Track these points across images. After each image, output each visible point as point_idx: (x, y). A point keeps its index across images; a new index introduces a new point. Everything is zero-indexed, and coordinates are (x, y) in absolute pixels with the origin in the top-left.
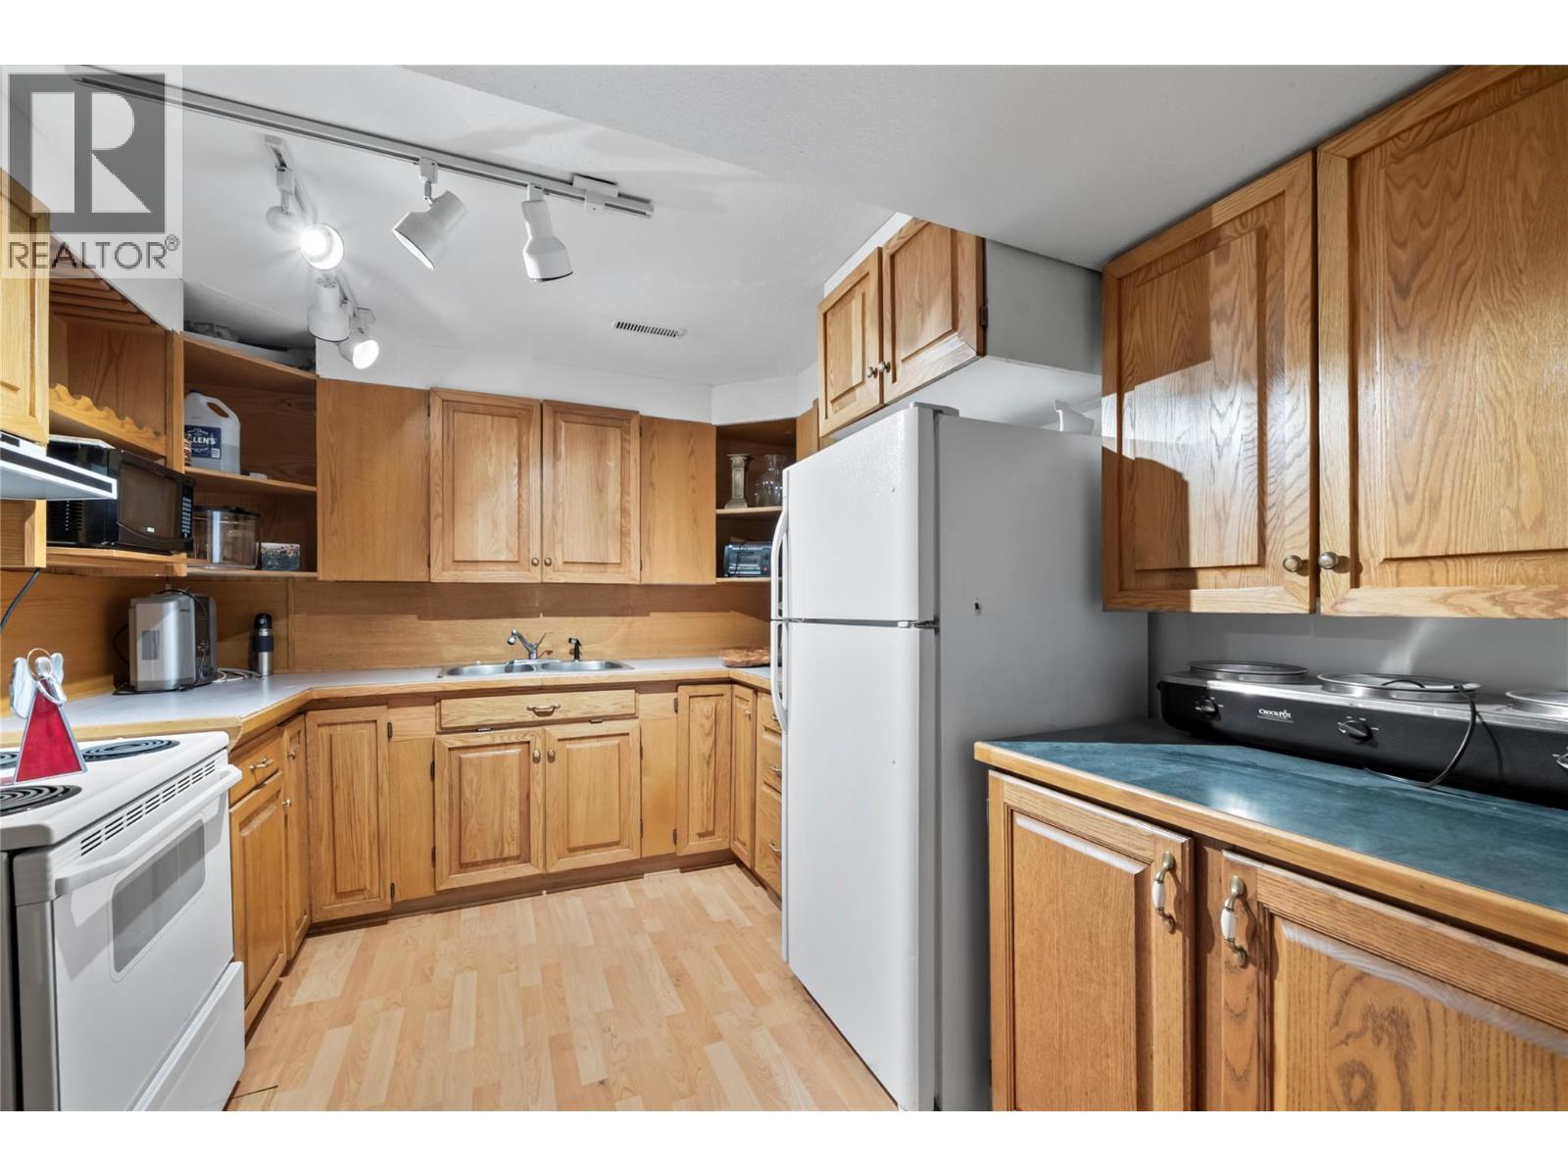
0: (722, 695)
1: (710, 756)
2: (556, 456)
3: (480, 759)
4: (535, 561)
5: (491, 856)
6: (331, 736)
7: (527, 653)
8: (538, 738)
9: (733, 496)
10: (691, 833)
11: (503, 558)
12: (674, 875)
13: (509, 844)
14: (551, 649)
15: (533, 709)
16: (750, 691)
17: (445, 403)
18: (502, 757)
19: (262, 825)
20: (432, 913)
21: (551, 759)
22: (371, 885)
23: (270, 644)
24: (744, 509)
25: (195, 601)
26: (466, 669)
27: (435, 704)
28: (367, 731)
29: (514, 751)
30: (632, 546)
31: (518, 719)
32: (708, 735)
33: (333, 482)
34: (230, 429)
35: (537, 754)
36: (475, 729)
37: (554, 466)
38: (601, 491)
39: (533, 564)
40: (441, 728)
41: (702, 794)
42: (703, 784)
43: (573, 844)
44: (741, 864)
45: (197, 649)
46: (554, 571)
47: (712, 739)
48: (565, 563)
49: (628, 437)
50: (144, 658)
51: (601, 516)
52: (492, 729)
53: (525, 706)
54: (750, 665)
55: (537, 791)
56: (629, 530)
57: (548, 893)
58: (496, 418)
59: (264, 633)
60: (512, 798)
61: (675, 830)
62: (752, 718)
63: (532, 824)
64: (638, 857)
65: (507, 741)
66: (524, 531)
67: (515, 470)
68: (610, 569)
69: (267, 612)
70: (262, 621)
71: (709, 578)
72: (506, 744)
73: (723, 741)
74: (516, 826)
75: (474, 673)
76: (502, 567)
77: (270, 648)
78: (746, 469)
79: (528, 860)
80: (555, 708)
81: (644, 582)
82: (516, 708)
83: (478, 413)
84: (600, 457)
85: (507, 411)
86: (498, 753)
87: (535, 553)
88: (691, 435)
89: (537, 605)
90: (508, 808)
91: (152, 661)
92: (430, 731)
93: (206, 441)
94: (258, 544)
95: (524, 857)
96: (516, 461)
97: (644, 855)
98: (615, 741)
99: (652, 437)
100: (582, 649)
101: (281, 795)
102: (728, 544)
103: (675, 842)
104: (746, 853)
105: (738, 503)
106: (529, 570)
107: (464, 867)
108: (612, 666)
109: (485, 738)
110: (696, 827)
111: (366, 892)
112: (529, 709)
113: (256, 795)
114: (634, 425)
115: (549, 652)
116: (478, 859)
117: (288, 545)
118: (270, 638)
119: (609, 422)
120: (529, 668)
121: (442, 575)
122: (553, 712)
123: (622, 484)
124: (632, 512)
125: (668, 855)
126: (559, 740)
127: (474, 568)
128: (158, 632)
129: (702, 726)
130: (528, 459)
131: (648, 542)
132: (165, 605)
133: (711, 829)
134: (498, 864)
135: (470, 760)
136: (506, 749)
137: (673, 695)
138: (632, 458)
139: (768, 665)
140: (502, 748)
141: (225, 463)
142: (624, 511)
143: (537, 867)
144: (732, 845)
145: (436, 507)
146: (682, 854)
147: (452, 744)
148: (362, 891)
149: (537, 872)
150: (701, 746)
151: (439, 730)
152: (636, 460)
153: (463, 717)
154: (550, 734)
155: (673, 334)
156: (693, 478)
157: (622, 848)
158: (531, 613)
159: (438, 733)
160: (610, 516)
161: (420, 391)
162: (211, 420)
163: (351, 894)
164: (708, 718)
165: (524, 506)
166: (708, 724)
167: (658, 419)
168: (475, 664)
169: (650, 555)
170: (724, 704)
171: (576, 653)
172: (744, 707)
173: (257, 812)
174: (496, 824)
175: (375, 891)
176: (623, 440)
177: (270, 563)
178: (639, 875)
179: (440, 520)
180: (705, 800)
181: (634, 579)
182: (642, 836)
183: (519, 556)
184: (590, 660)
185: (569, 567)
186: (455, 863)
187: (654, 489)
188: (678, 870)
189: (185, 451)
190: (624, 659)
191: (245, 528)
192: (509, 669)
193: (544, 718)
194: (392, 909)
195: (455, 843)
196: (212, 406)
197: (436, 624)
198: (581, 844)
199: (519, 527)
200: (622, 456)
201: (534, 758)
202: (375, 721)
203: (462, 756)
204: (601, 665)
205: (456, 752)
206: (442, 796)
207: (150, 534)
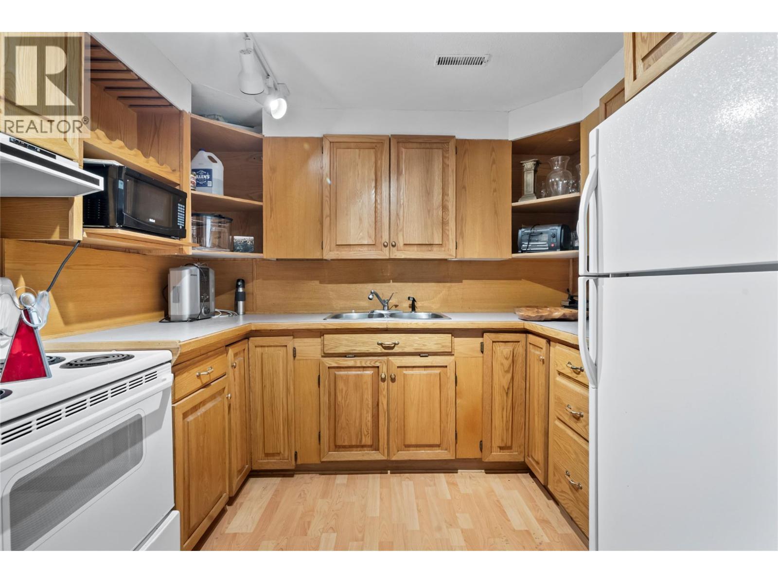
0: (519, 342)
1: (508, 388)
2: (399, 173)
3: (348, 376)
4: (386, 244)
5: (354, 443)
6: (262, 354)
7: (383, 306)
8: (384, 365)
9: (525, 193)
10: (493, 445)
11: (366, 243)
12: (480, 474)
13: (365, 436)
14: (397, 304)
15: (381, 344)
16: (544, 341)
17: (332, 144)
18: (362, 375)
19: (205, 412)
20: (320, 474)
21: (393, 380)
22: (284, 451)
23: (243, 297)
24: (534, 201)
25: (200, 271)
26: (344, 315)
27: (321, 337)
28: (281, 352)
29: (369, 372)
30: (450, 231)
31: (372, 351)
32: (507, 372)
33: (271, 200)
34: (218, 169)
35: (383, 376)
36: (344, 355)
37: (398, 179)
38: (429, 194)
39: (384, 246)
40: (324, 353)
41: (503, 417)
42: (503, 409)
43: (408, 442)
44: (533, 476)
45: (201, 298)
46: (398, 250)
47: (510, 375)
48: (405, 244)
49: (447, 155)
50: (174, 302)
51: (429, 211)
52: (355, 356)
53: (376, 342)
54: (543, 319)
55: (383, 401)
56: (448, 220)
57: (391, 473)
58: (362, 150)
59: (241, 290)
60: (368, 405)
61: (481, 441)
62: (545, 362)
63: (380, 425)
64: (454, 458)
65: (365, 365)
66: (379, 224)
67: (373, 184)
68: (435, 249)
69: (243, 279)
70: (240, 283)
71: (506, 253)
72: (364, 367)
73: (518, 377)
74: (370, 424)
75: (348, 318)
76: (365, 248)
77: (244, 300)
78: (535, 171)
79: (377, 449)
80: (395, 344)
81: (459, 258)
82: (370, 343)
83: (351, 148)
84: (428, 171)
85: (368, 145)
86: (359, 372)
87: (385, 238)
88: (493, 150)
89: (389, 275)
90: (365, 412)
91: (177, 304)
92: (318, 354)
93: (205, 177)
94: (231, 237)
95: (375, 447)
96: (374, 177)
97: (457, 457)
98: (437, 371)
99: (465, 153)
100: (417, 304)
101: (226, 390)
102: (521, 228)
103: (481, 450)
104: (540, 471)
105: (529, 197)
106: (382, 250)
107: (338, 448)
108: (436, 316)
109: (350, 362)
110: (497, 442)
111: (281, 454)
112: (378, 344)
113: (203, 391)
114: (452, 146)
115: (396, 306)
116: (346, 443)
117: (248, 237)
118: (244, 293)
119: (435, 146)
120: (381, 316)
121: (330, 255)
122: (394, 346)
123: (443, 189)
124: (450, 207)
125: (476, 459)
126: (398, 367)
127: (347, 249)
128: (180, 287)
129: (502, 364)
130: (381, 176)
131: (462, 227)
132: (183, 271)
133: (509, 444)
134: (359, 449)
135: (342, 377)
136: (364, 371)
137: (480, 340)
138: (450, 169)
139: (576, 320)
140: (361, 369)
141: (215, 190)
142: (444, 208)
143: (384, 455)
144: (526, 460)
145: (326, 211)
146: (487, 460)
147: (330, 364)
148: (279, 454)
149: (384, 458)
150: (502, 380)
151: (323, 355)
152: (453, 171)
153: (337, 347)
154: (392, 363)
155: (480, 62)
156: (494, 181)
157: (442, 450)
158: (385, 280)
159: (322, 357)
160: (434, 211)
161: (318, 138)
162: (209, 165)
163: (273, 455)
164: (507, 359)
165: (379, 207)
166: (507, 363)
167: (468, 140)
168: (352, 312)
169: (463, 238)
170: (520, 349)
171: (413, 307)
172: (538, 353)
173: (203, 403)
174: (357, 422)
175: (286, 455)
176: (444, 157)
177: (238, 248)
178: (453, 470)
179: (328, 218)
180: (505, 422)
181: (450, 255)
182: (456, 443)
183: (376, 241)
184: (421, 312)
185: (407, 248)
186: (332, 445)
187: (466, 190)
188: (483, 471)
189: (192, 182)
190: (445, 312)
191: (224, 227)
192: (371, 316)
193: (388, 351)
194: (296, 468)
195: (332, 432)
196: (210, 158)
197: (330, 286)
198: (413, 443)
199: (376, 222)
200: (443, 168)
201: (382, 378)
202: (286, 346)
203: (336, 372)
204: (429, 315)
205: (333, 370)
206: (325, 399)
207: (152, 223)
